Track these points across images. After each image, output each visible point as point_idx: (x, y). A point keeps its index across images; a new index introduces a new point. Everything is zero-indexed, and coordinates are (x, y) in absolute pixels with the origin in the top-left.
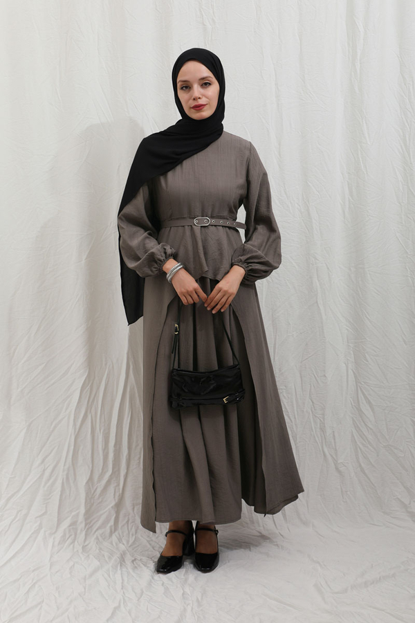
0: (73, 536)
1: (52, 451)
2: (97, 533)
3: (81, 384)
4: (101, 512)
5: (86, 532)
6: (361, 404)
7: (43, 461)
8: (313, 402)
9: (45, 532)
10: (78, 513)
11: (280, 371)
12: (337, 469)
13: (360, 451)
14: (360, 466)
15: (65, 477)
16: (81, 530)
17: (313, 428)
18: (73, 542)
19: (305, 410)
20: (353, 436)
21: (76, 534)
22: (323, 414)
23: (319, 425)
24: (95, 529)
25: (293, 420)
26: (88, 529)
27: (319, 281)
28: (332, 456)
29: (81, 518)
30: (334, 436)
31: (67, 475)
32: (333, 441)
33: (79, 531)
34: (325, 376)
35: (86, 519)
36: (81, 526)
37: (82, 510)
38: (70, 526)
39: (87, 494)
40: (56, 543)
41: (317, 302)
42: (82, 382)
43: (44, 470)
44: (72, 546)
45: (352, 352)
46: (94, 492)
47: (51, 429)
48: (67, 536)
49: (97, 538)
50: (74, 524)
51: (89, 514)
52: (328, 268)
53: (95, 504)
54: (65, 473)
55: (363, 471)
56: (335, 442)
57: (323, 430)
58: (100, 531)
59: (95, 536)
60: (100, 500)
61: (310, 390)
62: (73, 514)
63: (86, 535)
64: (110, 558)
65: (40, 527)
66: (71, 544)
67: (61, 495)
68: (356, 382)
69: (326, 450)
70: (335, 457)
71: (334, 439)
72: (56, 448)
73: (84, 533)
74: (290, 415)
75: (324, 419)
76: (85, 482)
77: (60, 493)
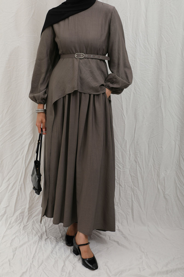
0: (21, 219)
1: (14, 174)
2: (34, 218)
3: (29, 142)
4: (38, 208)
5: (29, 217)
6: (181, 164)
7: (9, 180)
8: (154, 161)
9: (7, 216)
10: (26, 207)
11: (137, 142)
12: (164, 197)
13: (178, 188)
14: (178, 196)
15: (19, 189)
16: (26, 216)
17: (153, 174)
18: (21, 222)
19: (149, 165)
20: (175, 180)
21: (23, 218)
22: (159, 168)
23: (156, 173)
24: (33, 216)
25: (142, 169)
26: (29, 216)
27: (163, 94)
28: (162, 190)
29: (26, 210)
30: (164, 179)
31: (21, 188)
32: (163, 182)
33: (25, 217)
34: (162, 148)
35: (29, 211)
36: (26, 214)
37: (27, 206)
38: (20, 213)
39: (30, 198)
40: (12, 222)
41: (161, 106)
42: (30, 141)
43: (9, 184)
44: (19, 225)
45: (179, 135)
46: (35, 197)
47: (14, 164)
48: (18, 219)
49: (34, 222)
50: (22, 213)
51: (31, 208)
52: (169, 87)
53: (34, 204)
54: (20, 186)
55: (179, 199)
56: (164, 183)
57: (158, 176)
58: (36, 218)
59: (33, 220)
60: (37, 202)
61: (153, 154)
62: (23, 207)
63: (28, 219)
64: (35, 235)
65: (5, 212)
66: (20, 223)
67: (17, 198)
68: (180, 152)
69: (159, 186)
70: (164, 190)
71: (164, 181)
72: (16, 174)
73: (27, 218)
74: (141, 167)
75: (159, 170)
76: (30, 192)
77: (16, 197)
